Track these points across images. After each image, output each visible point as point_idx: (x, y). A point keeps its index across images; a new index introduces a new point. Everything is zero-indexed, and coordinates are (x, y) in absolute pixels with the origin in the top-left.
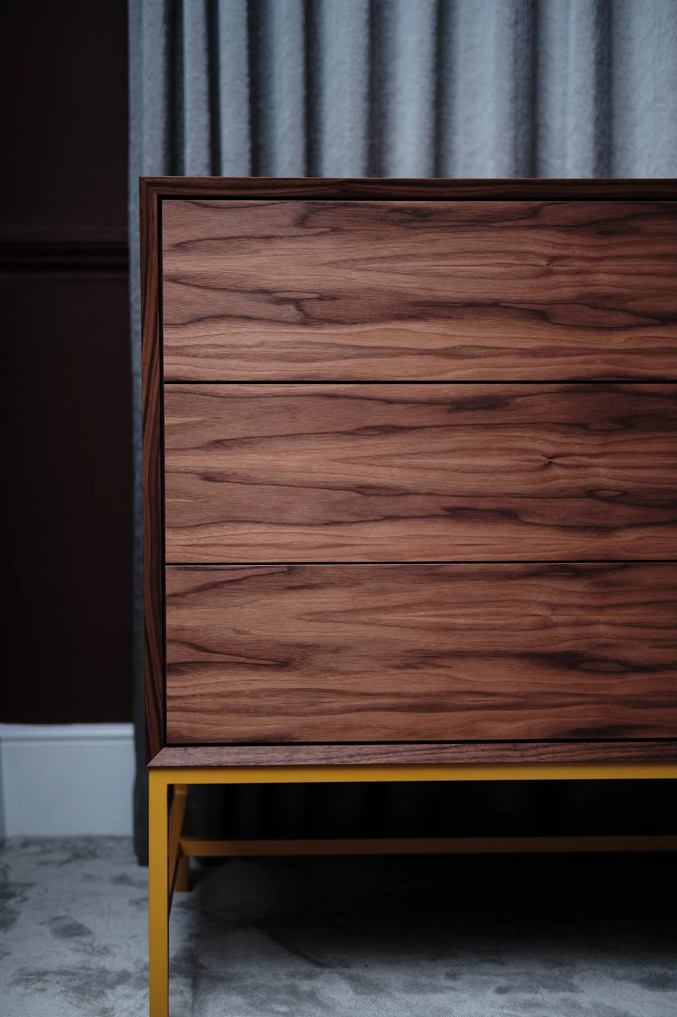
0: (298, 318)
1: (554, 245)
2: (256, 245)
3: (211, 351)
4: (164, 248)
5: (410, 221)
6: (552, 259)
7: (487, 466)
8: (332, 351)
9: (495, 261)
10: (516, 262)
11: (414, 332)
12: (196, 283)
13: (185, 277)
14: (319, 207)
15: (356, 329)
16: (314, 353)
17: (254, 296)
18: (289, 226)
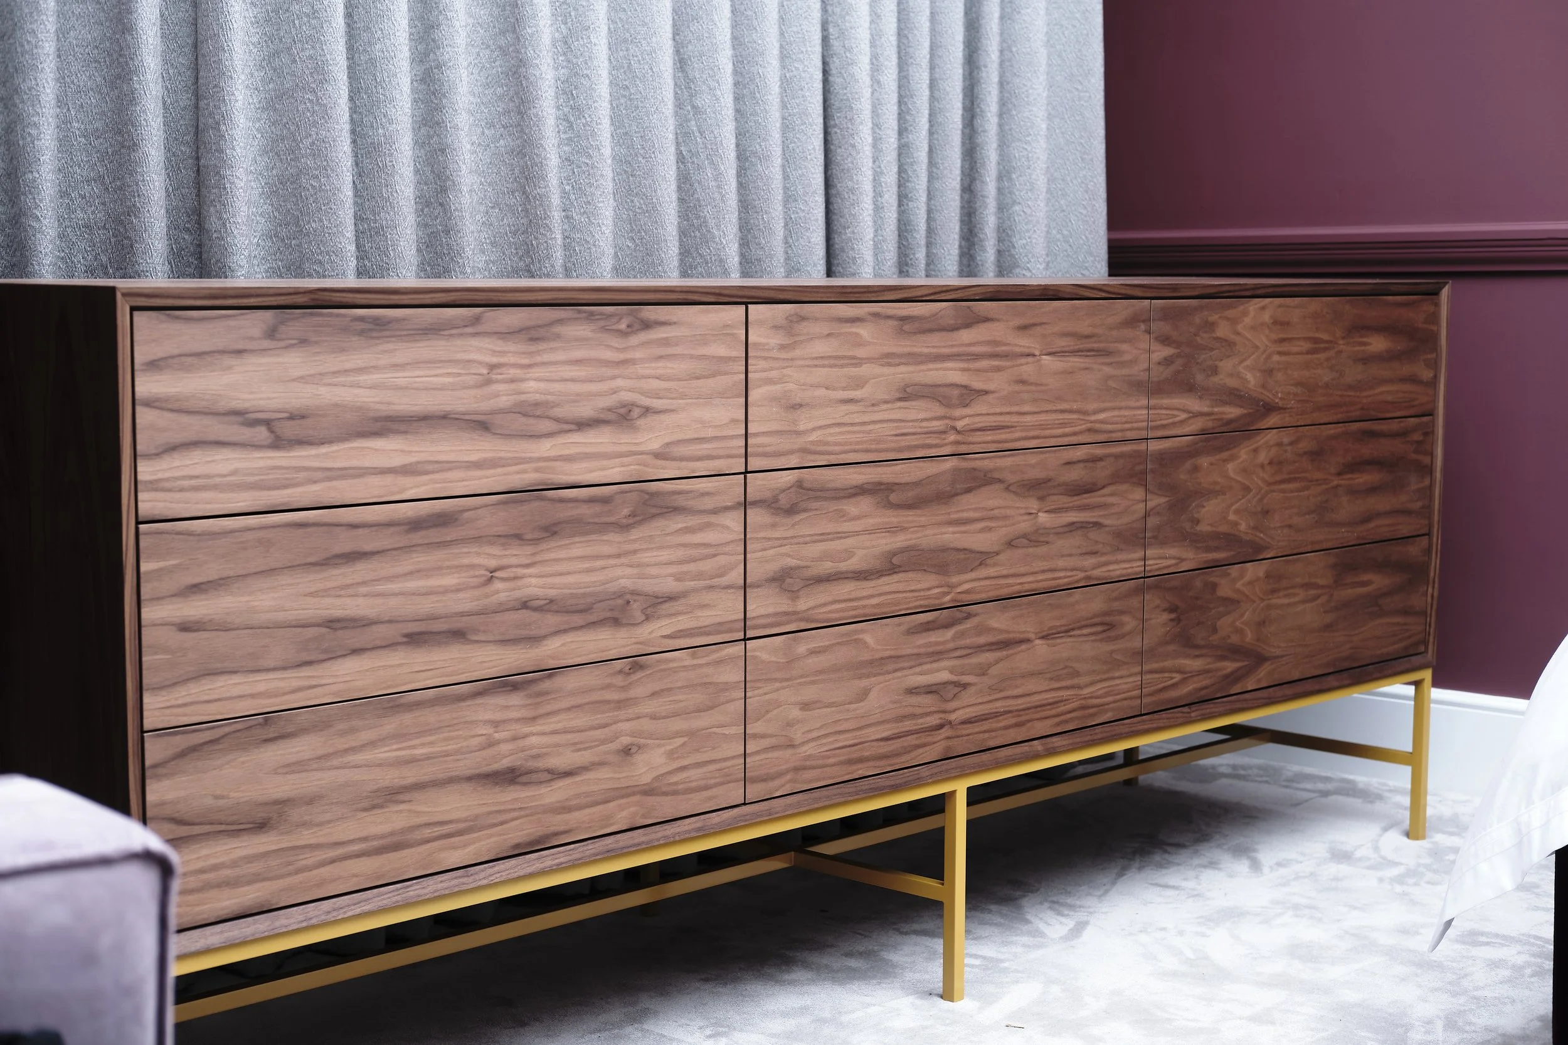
0: (269, 441)
1: (494, 353)
2: (228, 361)
3: (186, 483)
4: (137, 367)
5: (370, 330)
6: (492, 367)
7: (439, 586)
8: (302, 475)
9: (445, 371)
10: (462, 371)
11: (376, 450)
12: (170, 406)
13: (158, 400)
14: (288, 316)
15: (324, 449)
16: (287, 479)
17: (227, 419)
18: (259, 339)
